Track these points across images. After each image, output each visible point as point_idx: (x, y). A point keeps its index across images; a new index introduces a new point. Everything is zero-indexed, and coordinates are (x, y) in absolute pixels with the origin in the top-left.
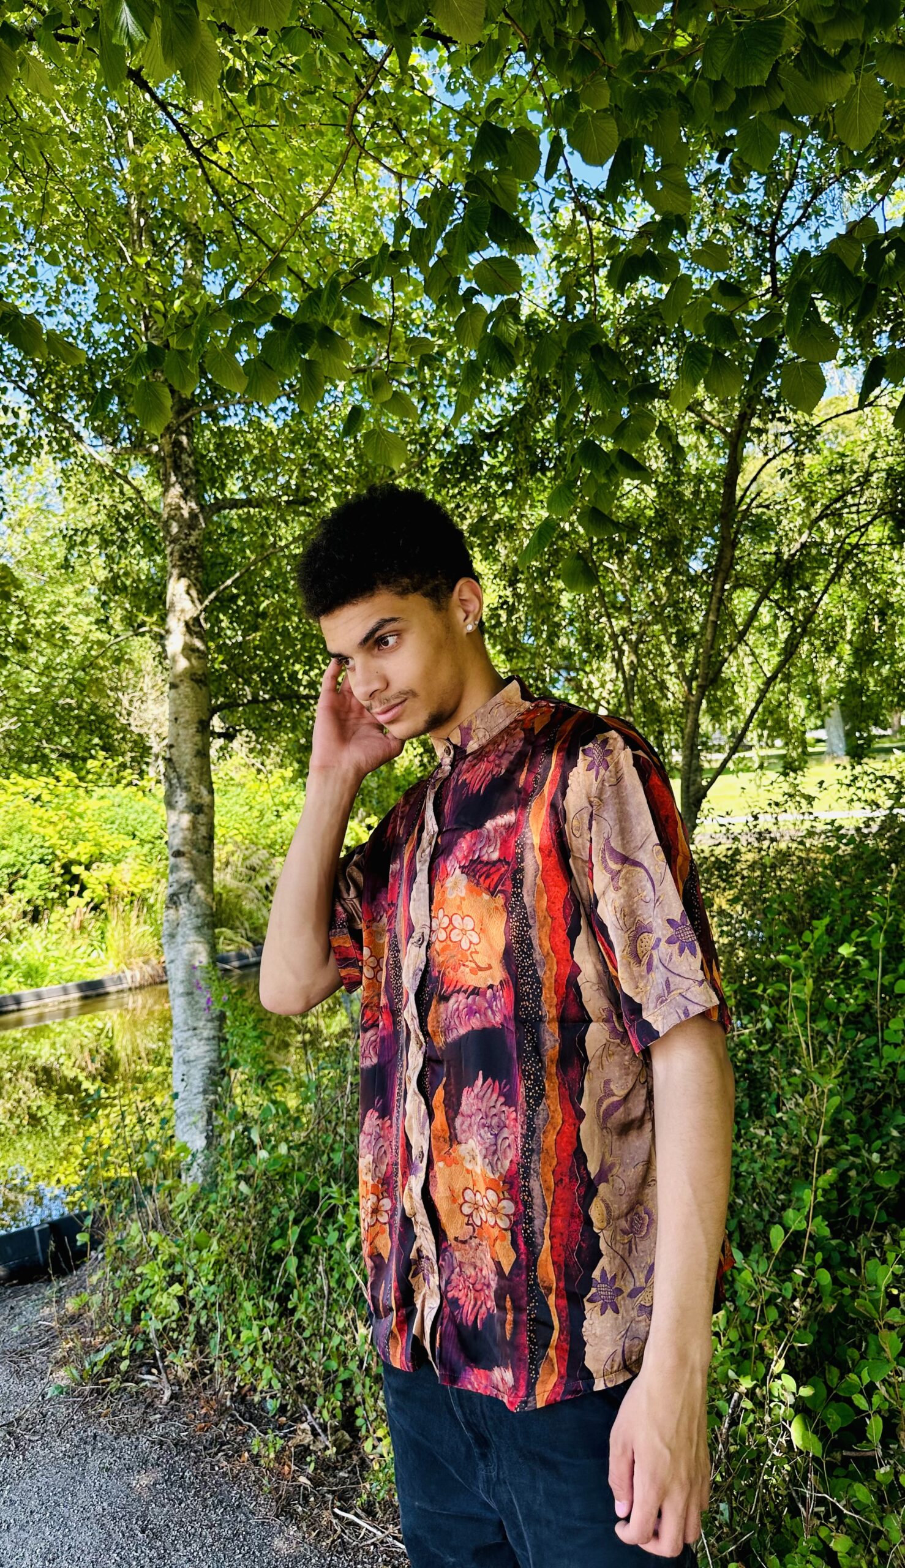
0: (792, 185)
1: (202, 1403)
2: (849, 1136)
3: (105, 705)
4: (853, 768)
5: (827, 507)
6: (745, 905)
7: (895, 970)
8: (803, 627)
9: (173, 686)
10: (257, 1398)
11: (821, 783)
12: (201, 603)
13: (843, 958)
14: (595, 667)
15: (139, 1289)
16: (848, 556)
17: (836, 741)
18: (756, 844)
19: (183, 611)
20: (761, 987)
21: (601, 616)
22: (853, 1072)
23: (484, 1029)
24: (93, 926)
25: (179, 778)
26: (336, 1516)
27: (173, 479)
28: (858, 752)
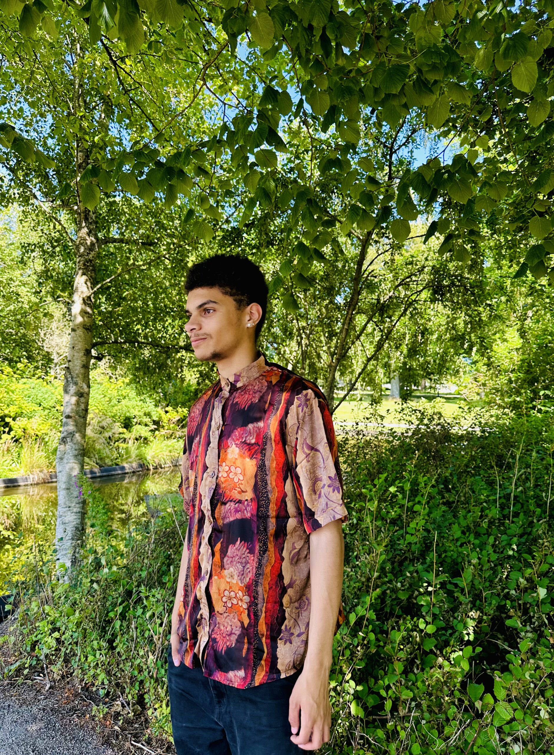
0: (403, 126)
1: (66, 690)
2: (388, 575)
3: (31, 334)
4: (403, 404)
5: (403, 280)
6: (349, 465)
7: (414, 500)
8: (387, 336)
9: (73, 330)
10: (94, 689)
11: (388, 410)
12: (92, 289)
13: (391, 493)
14: (288, 343)
15: (35, 634)
16: (411, 304)
17: (395, 390)
18: (356, 436)
19: (82, 292)
20: (353, 504)
21: (293, 319)
22: (392, 545)
23: (242, 519)
24: (14, 450)
25: (72, 378)
26: (132, 745)
27: (84, 224)
28: (405, 396)
